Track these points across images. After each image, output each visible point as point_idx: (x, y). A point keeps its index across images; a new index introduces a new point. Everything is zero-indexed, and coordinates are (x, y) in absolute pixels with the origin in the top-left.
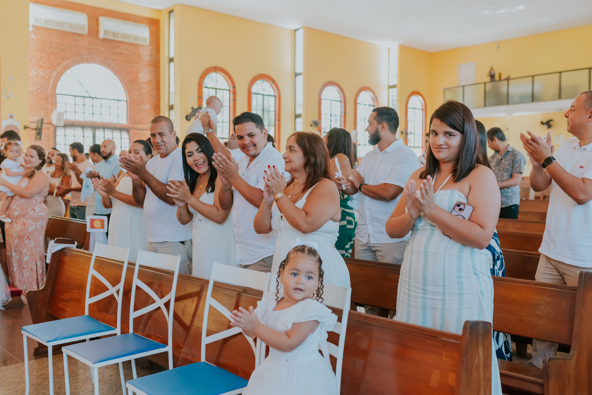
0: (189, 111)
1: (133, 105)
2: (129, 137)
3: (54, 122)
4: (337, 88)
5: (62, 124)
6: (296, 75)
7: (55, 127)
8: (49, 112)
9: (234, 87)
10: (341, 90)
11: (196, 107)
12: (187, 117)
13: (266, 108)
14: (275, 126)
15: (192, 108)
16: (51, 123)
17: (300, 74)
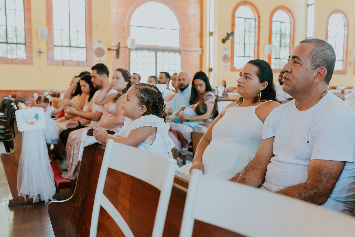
0: (225, 36)
1: (184, 33)
2: (181, 57)
3: (129, 46)
4: (342, 15)
5: (134, 48)
6: (308, 5)
7: (130, 50)
8: (125, 38)
9: (259, 17)
10: (346, 16)
11: (230, 32)
12: (223, 40)
13: (283, 33)
14: (290, 47)
15: (227, 33)
16: (126, 47)
17: (311, 5)
